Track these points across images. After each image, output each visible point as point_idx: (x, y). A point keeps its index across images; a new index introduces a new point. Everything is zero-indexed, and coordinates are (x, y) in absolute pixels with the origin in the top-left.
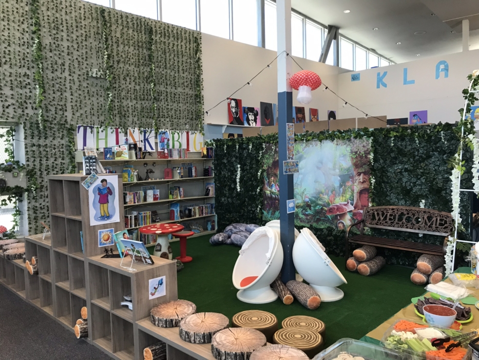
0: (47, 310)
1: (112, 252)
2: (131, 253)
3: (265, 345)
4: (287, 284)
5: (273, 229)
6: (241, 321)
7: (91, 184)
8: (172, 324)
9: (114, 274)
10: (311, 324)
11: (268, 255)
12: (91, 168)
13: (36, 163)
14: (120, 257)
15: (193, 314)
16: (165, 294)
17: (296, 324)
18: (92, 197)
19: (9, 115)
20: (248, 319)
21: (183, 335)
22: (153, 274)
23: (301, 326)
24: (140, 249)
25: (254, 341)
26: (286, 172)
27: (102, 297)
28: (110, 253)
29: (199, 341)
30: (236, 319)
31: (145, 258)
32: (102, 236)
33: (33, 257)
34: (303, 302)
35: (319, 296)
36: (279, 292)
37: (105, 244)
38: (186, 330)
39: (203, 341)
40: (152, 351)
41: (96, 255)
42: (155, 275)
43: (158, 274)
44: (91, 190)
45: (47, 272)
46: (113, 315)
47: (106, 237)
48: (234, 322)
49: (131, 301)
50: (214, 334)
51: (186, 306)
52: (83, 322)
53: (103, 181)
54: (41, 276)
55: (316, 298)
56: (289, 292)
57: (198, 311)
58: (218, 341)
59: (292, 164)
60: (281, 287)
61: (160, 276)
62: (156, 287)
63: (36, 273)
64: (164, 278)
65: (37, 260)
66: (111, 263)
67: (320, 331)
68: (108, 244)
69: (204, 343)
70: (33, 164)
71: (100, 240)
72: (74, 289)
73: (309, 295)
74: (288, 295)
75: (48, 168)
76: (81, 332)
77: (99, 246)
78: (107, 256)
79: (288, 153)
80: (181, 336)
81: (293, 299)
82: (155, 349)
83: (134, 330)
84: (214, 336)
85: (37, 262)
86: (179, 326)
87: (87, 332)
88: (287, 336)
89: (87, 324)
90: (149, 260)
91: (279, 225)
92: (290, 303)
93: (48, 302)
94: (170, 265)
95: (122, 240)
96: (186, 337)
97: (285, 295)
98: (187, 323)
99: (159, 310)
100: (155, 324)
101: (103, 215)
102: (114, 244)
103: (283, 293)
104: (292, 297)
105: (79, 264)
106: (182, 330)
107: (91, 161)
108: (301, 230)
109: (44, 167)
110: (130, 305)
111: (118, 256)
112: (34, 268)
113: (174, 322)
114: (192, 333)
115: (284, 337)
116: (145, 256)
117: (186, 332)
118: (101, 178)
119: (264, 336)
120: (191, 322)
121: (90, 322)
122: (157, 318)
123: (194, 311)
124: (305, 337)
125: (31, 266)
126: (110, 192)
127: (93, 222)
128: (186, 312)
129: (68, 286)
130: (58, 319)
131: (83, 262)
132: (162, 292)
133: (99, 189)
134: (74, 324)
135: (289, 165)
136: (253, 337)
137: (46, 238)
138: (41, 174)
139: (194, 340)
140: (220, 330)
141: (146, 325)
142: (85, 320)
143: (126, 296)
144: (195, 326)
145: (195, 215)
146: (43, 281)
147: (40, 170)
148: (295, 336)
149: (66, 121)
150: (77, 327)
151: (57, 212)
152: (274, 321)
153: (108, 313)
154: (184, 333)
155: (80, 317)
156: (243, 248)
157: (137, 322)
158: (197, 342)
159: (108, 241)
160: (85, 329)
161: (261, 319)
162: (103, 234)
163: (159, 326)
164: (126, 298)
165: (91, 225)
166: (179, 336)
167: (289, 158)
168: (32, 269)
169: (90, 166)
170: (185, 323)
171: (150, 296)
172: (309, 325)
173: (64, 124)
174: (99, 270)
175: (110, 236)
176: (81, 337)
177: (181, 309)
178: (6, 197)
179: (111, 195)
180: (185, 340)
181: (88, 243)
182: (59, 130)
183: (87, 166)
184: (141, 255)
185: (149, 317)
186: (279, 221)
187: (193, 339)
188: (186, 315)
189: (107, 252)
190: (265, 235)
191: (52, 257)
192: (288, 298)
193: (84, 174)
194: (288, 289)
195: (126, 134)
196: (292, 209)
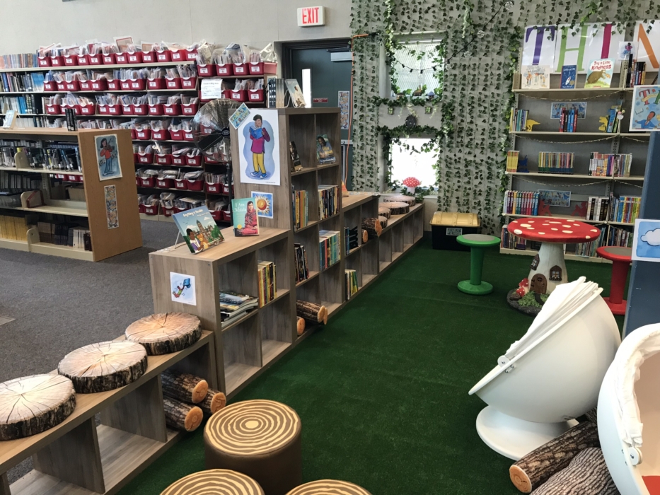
7: (240, 120)
13: (455, 94)
16: (195, 304)
18: (243, 141)
19: (427, 23)
22: (176, 266)
37: (261, 213)
42: (179, 268)
43: (183, 269)
47: (262, 204)
53: (257, 118)
62: (181, 288)
64: (192, 279)
68: (265, 216)
74: (519, 468)
75: (473, 102)
81: (529, 485)
92: (523, 490)
97: (521, 463)
101: (257, 170)
102: (272, 217)
104: (527, 477)
109: (467, 100)
126: (267, 136)
127: (245, 178)
133: (251, 130)
138: (462, 111)
147: (460, 105)
149: (509, 22)
159: (264, 211)
162: (258, 198)
171: (173, 296)
173: (506, 29)
175: (267, 204)
179: (268, 141)
182: (495, 39)
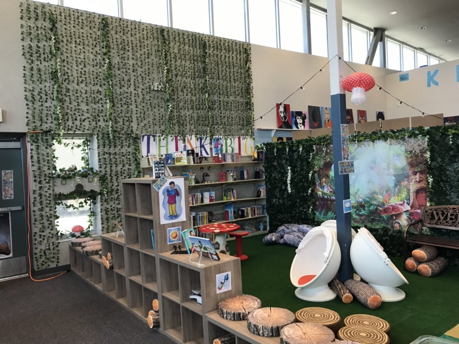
0: (121, 301)
1: (180, 249)
2: (198, 249)
3: (334, 340)
4: (346, 283)
5: (329, 228)
6: (304, 317)
7: (161, 186)
8: (240, 317)
9: (184, 269)
10: (375, 323)
11: (326, 254)
12: (160, 171)
13: (107, 169)
14: (187, 253)
15: (259, 308)
16: (231, 289)
17: (359, 322)
18: (162, 198)
19: (85, 128)
20: (311, 316)
21: (252, 328)
22: (220, 269)
23: (364, 325)
24: (207, 246)
25: (323, 336)
26: (341, 172)
27: (172, 290)
28: (178, 249)
29: (268, 334)
30: (299, 315)
31: (211, 254)
32: (171, 234)
33: (109, 254)
34: (363, 301)
35: (380, 296)
36: (337, 291)
37: (174, 241)
38: (254, 323)
39: (271, 334)
40: (221, 342)
41: (166, 251)
42: (222, 270)
43: (224, 269)
44: (161, 191)
45: (121, 266)
46: (183, 307)
47: (174, 235)
48: (298, 318)
49: (199, 295)
50: (282, 328)
51: (252, 301)
52: (154, 313)
53: (172, 183)
54: (116, 270)
55: (377, 297)
56: (348, 291)
57: (263, 306)
58: (286, 334)
59: (347, 164)
60: (340, 286)
61: (226, 272)
62: (223, 282)
63: (112, 268)
64: (229, 273)
65: (112, 256)
66: (180, 259)
67: (386, 330)
68: (176, 242)
69: (272, 336)
70: (104, 170)
71: (169, 238)
72: (146, 283)
73: (369, 295)
74: (347, 294)
75: (118, 174)
76: (154, 323)
77: (168, 243)
78: (176, 253)
79: (343, 153)
80: (249, 329)
81: (352, 297)
82: (224, 341)
83: (203, 321)
84: (282, 330)
85: (112, 258)
86: (247, 320)
87: (159, 322)
88: (352, 333)
89: (158, 315)
90: (216, 256)
91: (336, 225)
92: (349, 302)
93: (122, 295)
94: (234, 261)
95: (189, 237)
96: (255, 330)
97: (344, 294)
98: (254, 316)
99: (226, 303)
100: (223, 317)
101: (171, 214)
102: (181, 241)
103: (342, 292)
104: (351, 295)
105: (150, 259)
106: (250, 323)
107: (160, 165)
108: (358, 230)
109: (114, 173)
110: (199, 299)
111: (186, 252)
112: (110, 263)
113: (241, 316)
114: (260, 326)
115: (349, 334)
116: (212, 252)
117: (255, 325)
118: (169, 181)
119: (332, 331)
120: (258, 316)
121: (161, 313)
122: (225, 311)
123: (259, 306)
124: (371, 335)
125: (107, 261)
126: (177, 193)
127: (163, 221)
128: (253, 306)
129: (141, 280)
130: (132, 310)
131: (154, 258)
132: (228, 287)
133: (168, 191)
134: (147, 316)
135: (345, 165)
136: (321, 332)
137: (120, 236)
138: (111, 179)
139: (263, 333)
140: (288, 324)
141: (215, 317)
142: (156, 312)
143: (194, 290)
144: (262, 319)
145: (248, 215)
146: (118, 274)
147: (110, 176)
148: (360, 334)
149: (132, 131)
150: (150, 317)
151: (129, 212)
152: (337, 318)
153: (178, 305)
154: (253, 326)
155: (152, 309)
156: (300, 247)
157: (206, 314)
158: (266, 335)
159: (176, 239)
160: (157, 319)
161: (324, 316)
162: (172, 232)
163: (227, 319)
164: (194, 292)
165: (161, 224)
166: (247, 329)
167: (344, 159)
168: (108, 264)
169: (159, 170)
170: (252, 316)
171: (217, 290)
172: (373, 324)
173: (131, 134)
174: (169, 265)
175: (178, 234)
176: (154, 327)
177: (247, 304)
178: (83, 200)
179: (178, 196)
180: (254, 333)
181: (159, 241)
182: (126, 139)
183: (156, 170)
184: (208, 252)
185: (217, 310)
186: (335, 221)
187: (261, 332)
188: (253, 309)
189: (176, 249)
190: (322, 235)
191: (126, 253)
192: (347, 297)
193: (154, 177)
194: (347, 288)
195: (184, 141)
196: (349, 209)
